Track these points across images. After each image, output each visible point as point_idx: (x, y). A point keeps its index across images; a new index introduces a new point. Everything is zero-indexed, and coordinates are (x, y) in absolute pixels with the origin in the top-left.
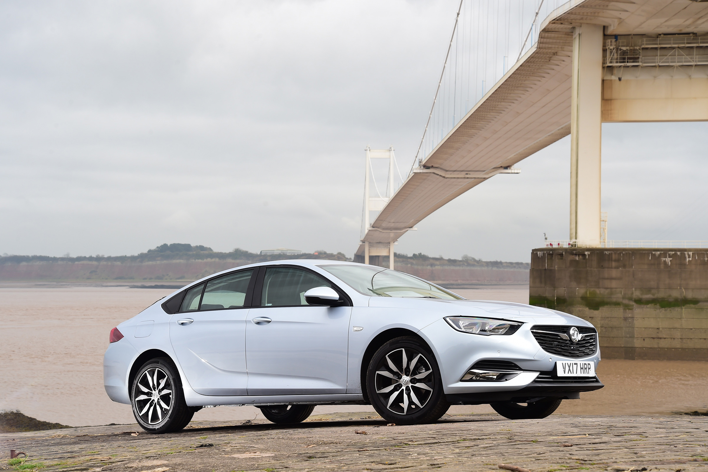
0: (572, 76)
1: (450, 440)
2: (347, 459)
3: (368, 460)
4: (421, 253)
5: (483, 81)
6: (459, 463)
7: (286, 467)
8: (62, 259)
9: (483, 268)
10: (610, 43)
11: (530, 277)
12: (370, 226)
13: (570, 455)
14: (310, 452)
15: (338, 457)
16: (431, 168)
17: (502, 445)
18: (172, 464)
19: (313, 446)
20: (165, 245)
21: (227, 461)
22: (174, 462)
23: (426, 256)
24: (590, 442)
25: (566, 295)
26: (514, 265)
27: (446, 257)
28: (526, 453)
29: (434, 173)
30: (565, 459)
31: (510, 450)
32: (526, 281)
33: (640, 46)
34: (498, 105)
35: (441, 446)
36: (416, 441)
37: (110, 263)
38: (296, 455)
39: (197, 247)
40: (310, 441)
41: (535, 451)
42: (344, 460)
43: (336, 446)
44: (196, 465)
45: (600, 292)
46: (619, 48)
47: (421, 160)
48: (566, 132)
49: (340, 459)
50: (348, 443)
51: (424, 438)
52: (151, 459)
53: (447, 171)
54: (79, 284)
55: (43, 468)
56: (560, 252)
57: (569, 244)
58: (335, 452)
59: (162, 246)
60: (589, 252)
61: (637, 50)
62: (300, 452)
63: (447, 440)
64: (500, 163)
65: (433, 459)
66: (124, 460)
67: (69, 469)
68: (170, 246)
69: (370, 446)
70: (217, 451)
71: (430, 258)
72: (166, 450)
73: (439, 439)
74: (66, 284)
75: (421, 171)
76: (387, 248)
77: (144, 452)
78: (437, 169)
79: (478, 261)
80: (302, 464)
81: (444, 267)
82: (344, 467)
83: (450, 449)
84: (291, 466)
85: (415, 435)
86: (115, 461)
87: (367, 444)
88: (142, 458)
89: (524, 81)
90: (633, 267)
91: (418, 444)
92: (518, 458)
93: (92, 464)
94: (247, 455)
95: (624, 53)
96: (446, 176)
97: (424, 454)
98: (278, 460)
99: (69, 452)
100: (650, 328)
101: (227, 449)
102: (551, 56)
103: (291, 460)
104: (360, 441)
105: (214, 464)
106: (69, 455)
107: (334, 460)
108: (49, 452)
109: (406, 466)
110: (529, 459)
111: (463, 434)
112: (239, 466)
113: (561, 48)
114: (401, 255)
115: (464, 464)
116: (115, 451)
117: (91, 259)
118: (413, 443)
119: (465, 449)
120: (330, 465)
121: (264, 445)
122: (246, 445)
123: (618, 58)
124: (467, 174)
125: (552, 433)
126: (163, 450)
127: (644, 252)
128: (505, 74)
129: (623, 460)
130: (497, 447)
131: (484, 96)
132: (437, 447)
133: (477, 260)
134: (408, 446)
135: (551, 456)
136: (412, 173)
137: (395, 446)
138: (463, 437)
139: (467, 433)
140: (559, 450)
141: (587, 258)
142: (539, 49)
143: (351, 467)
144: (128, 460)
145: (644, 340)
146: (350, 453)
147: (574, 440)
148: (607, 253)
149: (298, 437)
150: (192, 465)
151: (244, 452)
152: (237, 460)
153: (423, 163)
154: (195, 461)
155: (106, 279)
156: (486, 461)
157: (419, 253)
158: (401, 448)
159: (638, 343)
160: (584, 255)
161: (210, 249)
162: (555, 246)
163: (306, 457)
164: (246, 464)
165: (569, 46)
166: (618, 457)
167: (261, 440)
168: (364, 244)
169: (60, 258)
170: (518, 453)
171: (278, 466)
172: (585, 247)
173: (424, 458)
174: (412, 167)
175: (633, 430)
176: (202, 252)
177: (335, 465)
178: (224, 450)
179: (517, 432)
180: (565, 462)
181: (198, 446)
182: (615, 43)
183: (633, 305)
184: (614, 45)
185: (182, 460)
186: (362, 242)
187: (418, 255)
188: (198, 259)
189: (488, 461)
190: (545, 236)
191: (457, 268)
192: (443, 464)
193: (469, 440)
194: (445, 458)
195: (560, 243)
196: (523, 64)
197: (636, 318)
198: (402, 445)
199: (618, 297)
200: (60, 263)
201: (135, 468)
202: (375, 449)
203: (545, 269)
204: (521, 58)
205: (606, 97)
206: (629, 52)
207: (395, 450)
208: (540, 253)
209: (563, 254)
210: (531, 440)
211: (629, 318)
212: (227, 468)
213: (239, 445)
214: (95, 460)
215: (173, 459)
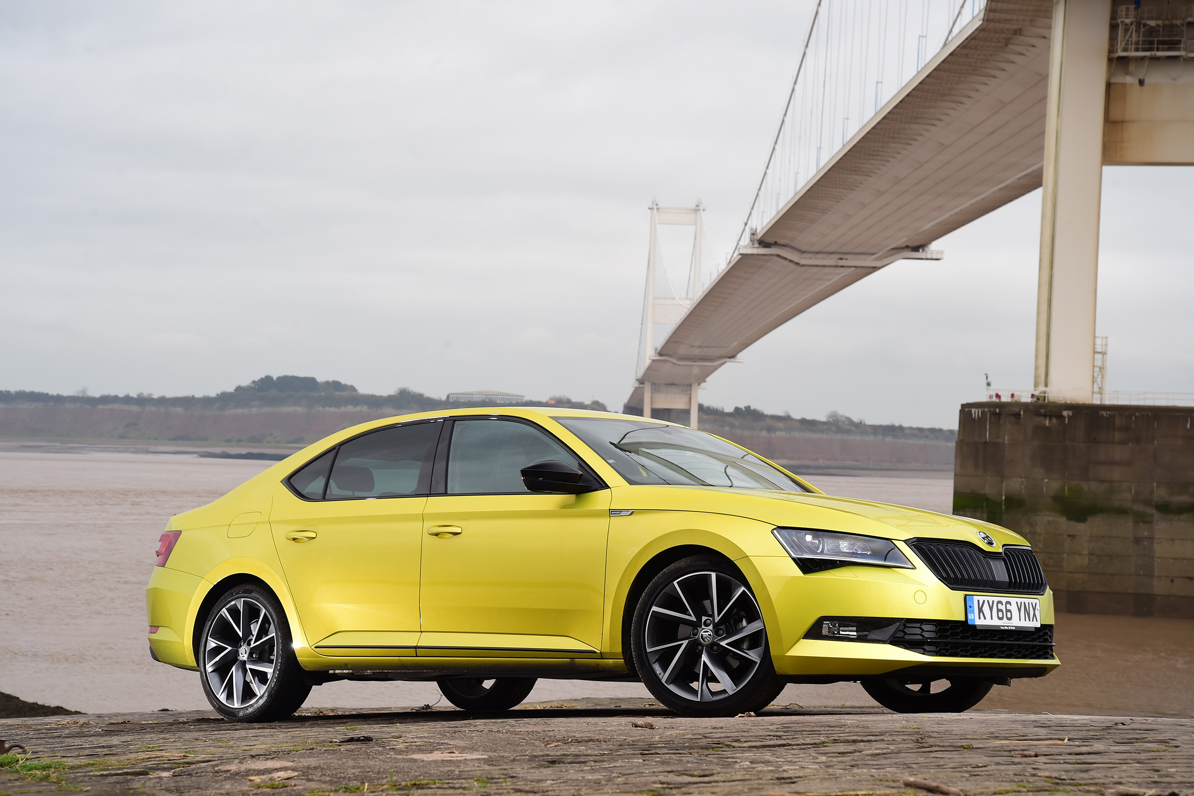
0: (1047, 76)
1: (808, 741)
2: (622, 766)
3: (660, 769)
4: (749, 407)
5: (877, 82)
6: (829, 776)
7: (512, 777)
8: (73, 399)
9: (867, 438)
10: (1124, 13)
11: (956, 457)
12: (656, 352)
13: (1033, 770)
14: (552, 753)
15: (604, 763)
16: (772, 246)
17: (907, 751)
18: (302, 768)
19: (557, 744)
20: (268, 379)
21: (402, 764)
22: (304, 764)
23: (759, 412)
24: (1069, 751)
25: (1023, 491)
26: (926, 433)
27: (797, 415)
28: (952, 765)
29: (779, 256)
30: (1025, 776)
31: (921, 760)
32: (947, 464)
33: (1183, 19)
34: (904, 129)
35: (792, 751)
36: (746, 742)
37: (162, 410)
38: (528, 757)
39: (327, 383)
40: (550, 736)
41: (968, 762)
42: (615, 768)
43: (600, 745)
44: (346, 770)
45: (1091, 488)
46: (1143, 21)
47: (755, 230)
48: (1033, 182)
49: (608, 766)
50: (620, 741)
51: (760, 737)
52: (261, 759)
53: (803, 252)
54: (104, 448)
55: (63, 769)
56: (1014, 409)
57: (1033, 396)
58: (599, 755)
59: (262, 380)
60: (1071, 412)
61: (1177, 26)
62: (535, 754)
63: (803, 742)
64: (905, 239)
65: (781, 769)
66: (212, 759)
67: (113, 772)
68: (276, 380)
69: (662, 747)
70: (381, 749)
71: (767, 416)
72: (285, 745)
73: (788, 739)
74: (80, 447)
75: (755, 251)
76: (686, 395)
77: (246, 748)
78: (785, 248)
79: (858, 423)
80: (540, 772)
81: (792, 433)
82: (619, 779)
83: (810, 755)
84: (521, 775)
85: (745, 731)
86: (196, 761)
87: (655, 743)
88: (245, 757)
89: (957, 84)
90: (1156, 442)
91: (750, 747)
92: (938, 772)
93: (153, 764)
94: (437, 756)
95: (1152, 31)
96: (802, 262)
97: (763, 763)
98: (495, 766)
99: (103, 746)
100: (1184, 559)
101: (399, 746)
102: (1009, 36)
103: (518, 765)
104: (643, 738)
105: (380, 769)
106: (106, 751)
107: (597, 767)
108: (65, 746)
109: (732, 779)
110: (957, 774)
111: (833, 732)
112: (425, 773)
113: (1031, 21)
114: (711, 408)
115: (839, 779)
116: (191, 746)
117: (127, 400)
118: (740, 745)
119: (837, 757)
120: (593, 774)
121: (466, 741)
122: (432, 741)
123: (1139, 41)
124: (841, 259)
125: (998, 735)
126: (280, 746)
127: (1177, 414)
128: (920, 69)
129: (1133, 780)
130: (897, 754)
131: (878, 112)
132: (786, 753)
133: (855, 423)
134: (732, 749)
135: (997, 770)
136: (738, 254)
137: (706, 748)
138: (833, 736)
139: (839, 730)
140: (1013, 762)
141: (1066, 422)
142: (988, 23)
143: (631, 779)
144: (219, 760)
145: (1172, 581)
146: (627, 757)
147: (1041, 748)
148: (1105, 415)
149: (527, 730)
150: (339, 770)
151: (431, 752)
152: (421, 764)
153: (759, 236)
154: (343, 763)
155: (156, 439)
156: (879, 775)
157: (746, 405)
158: (719, 753)
159: (1159, 587)
160: (1060, 417)
161: (352, 388)
162: (1006, 398)
163: (545, 761)
164: (437, 770)
165: (1046, 17)
166: (1124, 774)
167: (459, 733)
168: (642, 386)
169: (68, 397)
170: (937, 764)
171: (497, 774)
172: (1063, 402)
173: (764, 767)
174: (738, 244)
175: (1151, 736)
176: (337, 393)
177: (601, 775)
178: (393, 747)
179: (933, 732)
180: (1025, 781)
181: (342, 740)
182: (1136, 13)
183: (1152, 515)
184: (1132, 16)
185: (319, 762)
186: (638, 383)
187: (744, 409)
188: (330, 406)
189: (883, 775)
190: (987, 379)
191: (818, 436)
192: (800, 777)
193: (844, 742)
194: (803, 769)
195: (1015, 393)
196: (954, 51)
197: (1159, 539)
198: (721, 747)
199: (1124, 498)
200: (68, 406)
201: (235, 773)
202: (671, 751)
203: (986, 443)
204: (952, 39)
205: (1114, 116)
206: (1161, 30)
207: (708, 755)
208: (977, 411)
209: (1020, 415)
210: (960, 744)
211: (1144, 540)
212: (404, 776)
213: (419, 740)
214: (158, 759)
215: (302, 760)
